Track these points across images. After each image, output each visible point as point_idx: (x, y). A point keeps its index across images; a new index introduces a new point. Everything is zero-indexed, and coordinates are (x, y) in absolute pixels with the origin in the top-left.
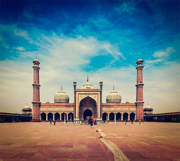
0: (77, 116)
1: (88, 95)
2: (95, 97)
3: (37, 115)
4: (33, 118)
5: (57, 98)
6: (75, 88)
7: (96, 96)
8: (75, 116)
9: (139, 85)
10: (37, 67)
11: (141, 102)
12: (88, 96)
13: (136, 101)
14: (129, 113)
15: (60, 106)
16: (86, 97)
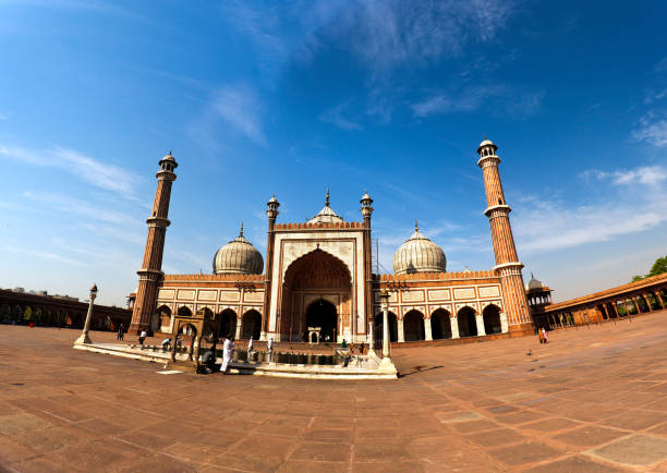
1: (318, 245)
2: (343, 251)
4: (132, 322)
6: (272, 222)
7: (347, 247)
8: (267, 322)
9: (497, 209)
11: (514, 264)
12: (318, 250)
13: (498, 263)
14: (479, 308)
15: (218, 284)
16: (310, 253)
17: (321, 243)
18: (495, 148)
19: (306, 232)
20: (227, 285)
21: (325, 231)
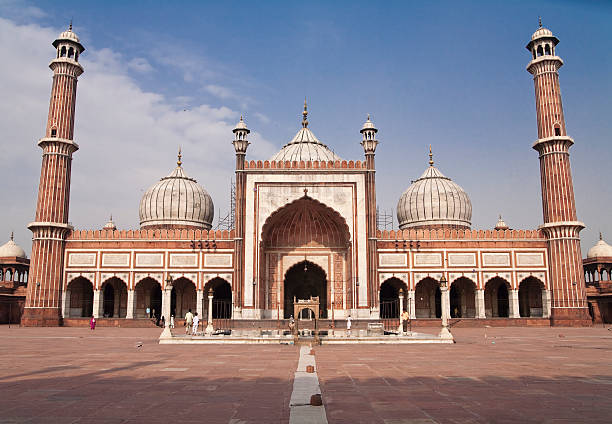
0: (248, 296)
1: (306, 191)
2: (340, 199)
3: (47, 290)
4: (27, 306)
5: (153, 204)
6: (241, 157)
7: (343, 195)
8: (241, 295)
9: (552, 142)
10: (68, 64)
11: (570, 223)
12: (306, 197)
13: (546, 220)
14: (515, 281)
15: (165, 245)
16: (294, 202)
17: (310, 189)
18: (555, 41)
19: (289, 173)
20: (178, 245)
21: (316, 173)
